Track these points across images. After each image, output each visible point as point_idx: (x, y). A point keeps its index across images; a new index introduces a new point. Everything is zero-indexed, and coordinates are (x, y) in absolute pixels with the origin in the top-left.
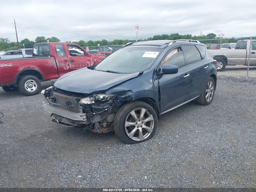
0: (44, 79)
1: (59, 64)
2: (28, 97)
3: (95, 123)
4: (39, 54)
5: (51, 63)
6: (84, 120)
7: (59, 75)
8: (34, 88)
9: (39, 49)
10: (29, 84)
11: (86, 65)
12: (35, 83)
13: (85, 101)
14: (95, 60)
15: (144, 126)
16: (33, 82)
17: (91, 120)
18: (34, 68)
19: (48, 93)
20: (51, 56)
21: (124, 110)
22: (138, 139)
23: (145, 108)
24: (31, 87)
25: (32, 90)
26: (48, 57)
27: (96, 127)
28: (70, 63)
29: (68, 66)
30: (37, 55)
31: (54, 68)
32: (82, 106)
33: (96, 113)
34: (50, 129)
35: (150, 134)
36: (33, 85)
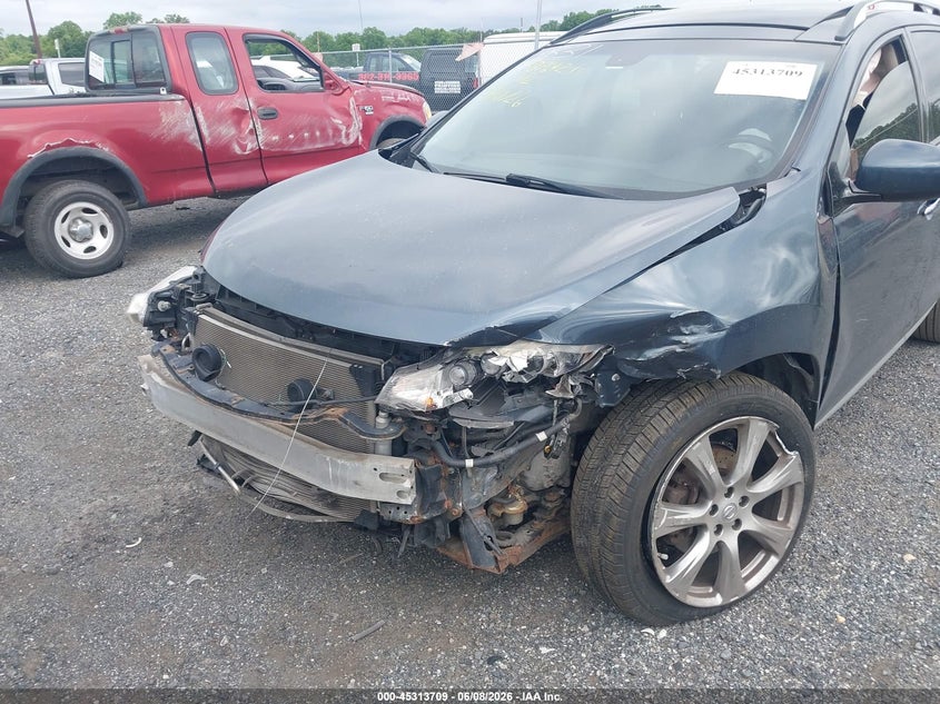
0: (144, 198)
1: (209, 127)
2: (74, 282)
3: (464, 514)
4: (115, 80)
5: (175, 126)
6: (403, 501)
7: (211, 180)
8: (102, 244)
9: (116, 61)
10: (74, 221)
11: (330, 132)
12: (101, 217)
13: (417, 390)
14: (369, 110)
15: (751, 523)
16: (95, 213)
17: (442, 495)
18: (92, 145)
19: (166, 313)
20: (170, 92)
21: (654, 436)
22: (712, 595)
23: (766, 416)
24: (87, 239)
25: (91, 249)
26: (159, 93)
27: (474, 540)
28: (258, 126)
29: (250, 138)
30: (106, 87)
31: (190, 147)
32: (391, 416)
33: (480, 461)
34: (186, 488)
35: (773, 561)
36: (92, 228)
